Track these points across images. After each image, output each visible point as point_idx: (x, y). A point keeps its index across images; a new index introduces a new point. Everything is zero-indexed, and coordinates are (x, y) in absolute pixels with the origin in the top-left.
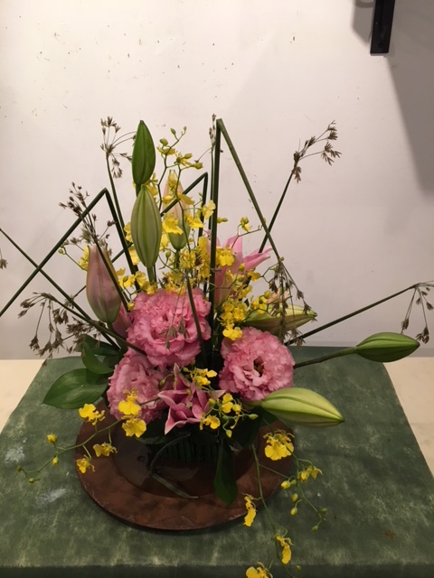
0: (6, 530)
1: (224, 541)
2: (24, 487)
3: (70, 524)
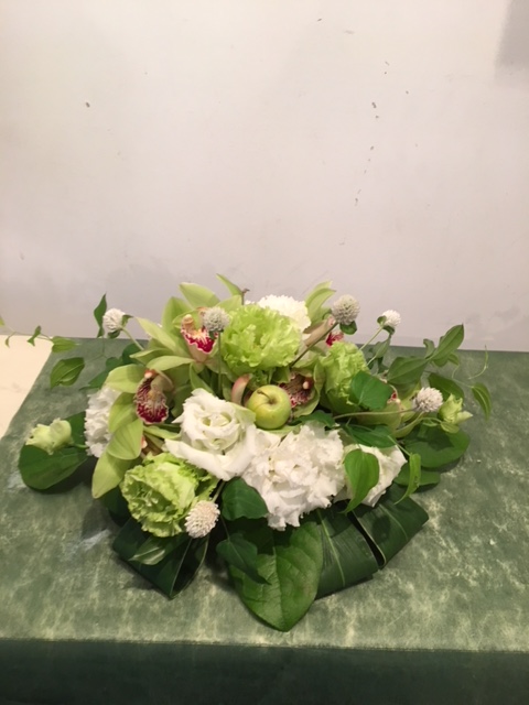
0: (19, 596)
1: (362, 612)
2: (41, 528)
3: (119, 585)
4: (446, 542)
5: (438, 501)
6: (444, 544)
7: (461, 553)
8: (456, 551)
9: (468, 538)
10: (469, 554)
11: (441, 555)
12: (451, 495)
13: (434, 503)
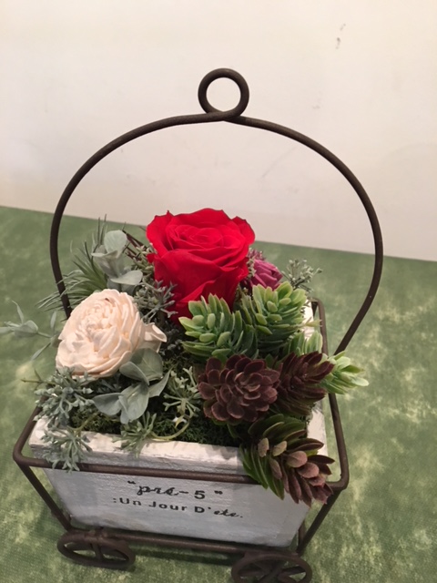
4: (365, 527)
5: (376, 454)
6: (359, 532)
7: (385, 556)
8: (377, 549)
9: (406, 532)
10: (399, 563)
11: (347, 551)
12: (401, 450)
13: (367, 455)
